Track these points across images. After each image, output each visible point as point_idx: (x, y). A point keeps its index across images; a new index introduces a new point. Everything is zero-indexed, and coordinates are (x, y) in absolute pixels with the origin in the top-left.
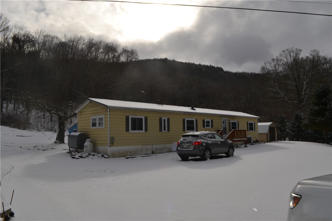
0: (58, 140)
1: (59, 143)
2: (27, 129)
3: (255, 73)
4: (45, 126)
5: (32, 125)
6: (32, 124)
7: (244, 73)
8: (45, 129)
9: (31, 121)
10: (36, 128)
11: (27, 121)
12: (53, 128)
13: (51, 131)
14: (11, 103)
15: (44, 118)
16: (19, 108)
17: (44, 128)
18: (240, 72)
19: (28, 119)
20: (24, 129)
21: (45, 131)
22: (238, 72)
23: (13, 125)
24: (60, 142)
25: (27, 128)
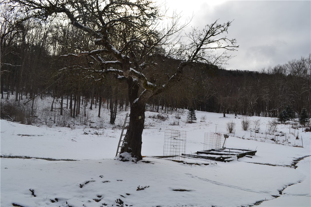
0: (129, 151)
1: (133, 161)
2: (33, 124)
3: (248, 71)
4: (56, 120)
5: (39, 119)
6: (39, 117)
7: (238, 71)
8: (55, 124)
9: (37, 114)
10: (44, 123)
11: (32, 114)
12: (66, 123)
13: (64, 126)
14: (12, 94)
15: (52, 110)
16: (22, 99)
17: (54, 122)
18: (234, 70)
19: (33, 112)
20: (29, 123)
21: (57, 126)
22: (232, 70)
23: (14, 118)
24: (134, 159)
25: (33, 122)
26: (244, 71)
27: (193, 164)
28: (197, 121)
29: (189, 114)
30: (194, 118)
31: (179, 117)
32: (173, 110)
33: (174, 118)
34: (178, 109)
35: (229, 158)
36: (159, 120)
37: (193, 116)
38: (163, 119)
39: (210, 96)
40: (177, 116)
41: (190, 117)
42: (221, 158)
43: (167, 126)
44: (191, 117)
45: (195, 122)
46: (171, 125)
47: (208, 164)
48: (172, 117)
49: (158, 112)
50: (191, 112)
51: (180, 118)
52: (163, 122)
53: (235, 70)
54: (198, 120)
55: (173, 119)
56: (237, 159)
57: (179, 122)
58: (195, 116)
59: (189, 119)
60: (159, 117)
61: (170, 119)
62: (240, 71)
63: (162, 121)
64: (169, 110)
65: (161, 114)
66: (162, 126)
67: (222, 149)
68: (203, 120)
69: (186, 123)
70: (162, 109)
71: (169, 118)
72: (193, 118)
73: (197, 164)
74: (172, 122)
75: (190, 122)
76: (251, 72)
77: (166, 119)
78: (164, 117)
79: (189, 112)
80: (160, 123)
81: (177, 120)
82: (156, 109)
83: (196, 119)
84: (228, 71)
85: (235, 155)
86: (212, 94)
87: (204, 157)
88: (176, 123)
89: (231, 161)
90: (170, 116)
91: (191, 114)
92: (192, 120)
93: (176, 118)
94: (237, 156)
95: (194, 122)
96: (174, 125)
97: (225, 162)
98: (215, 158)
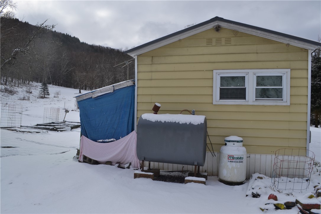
26: (106, 47)
27: (26, 132)
28: (50, 96)
29: (42, 89)
30: (47, 93)
31: (30, 91)
32: (24, 83)
33: (25, 93)
34: (31, 83)
35: (62, 128)
36: (6, 94)
37: (46, 91)
38: (11, 93)
39: (67, 71)
40: (28, 90)
41: (42, 92)
42: (55, 129)
43: (15, 100)
44: (44, 91)
45: (48, 98)
46: (21, 99)
47: (40, 132)
48: (21, 91)
49: (6, 84)
50: (44, 87)
51: (31, 93)
52: (11, 97)
53: (97, 46)
54: (52, 95)
55: (22, 94)
56: (70, 130)
57: (29, 97)
58: (48, 91)
59: (41, 94)
60: (6, 90)
61: (20, 94)
62: (102, 47)
63: (10, 95)
64: (20, 83)
65: (9, 87)
66: (10, 100)
67: (62, 122)
68: (56, 96)
69: (38, 98)
70: (12, 81)
71: (18, 92)
72: (45, 93)
73: (29, 132)
74: (22, 96)
75: (42, 97)
76: (113, 49)
77: (15, 93)
78: (13, 91)
79: (42, 87)
80: (8, 98)
81: (28, 95)
82: (4, 81)
83: (49, 94)
84: (90, 45)
85: (69, 126)
86: (70, 69)
87: (40, 128)
88: (26, 98)
89: (64, 131)
90: (19, 90)
91: (44, 89)
92: (44, 95)
93: (27, 92)
94: (71, 127)
95: (46, 98)
96: (24, 100)
97: (58, 131)
98: (49, 128)
